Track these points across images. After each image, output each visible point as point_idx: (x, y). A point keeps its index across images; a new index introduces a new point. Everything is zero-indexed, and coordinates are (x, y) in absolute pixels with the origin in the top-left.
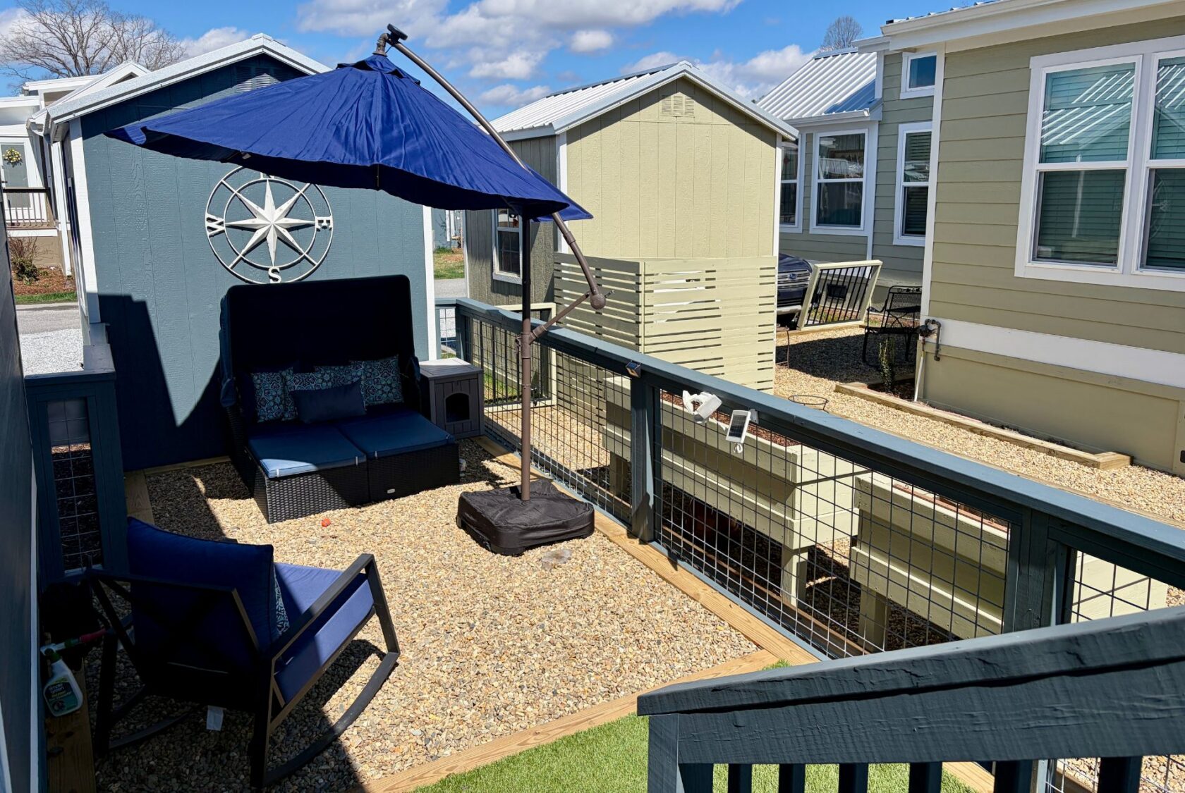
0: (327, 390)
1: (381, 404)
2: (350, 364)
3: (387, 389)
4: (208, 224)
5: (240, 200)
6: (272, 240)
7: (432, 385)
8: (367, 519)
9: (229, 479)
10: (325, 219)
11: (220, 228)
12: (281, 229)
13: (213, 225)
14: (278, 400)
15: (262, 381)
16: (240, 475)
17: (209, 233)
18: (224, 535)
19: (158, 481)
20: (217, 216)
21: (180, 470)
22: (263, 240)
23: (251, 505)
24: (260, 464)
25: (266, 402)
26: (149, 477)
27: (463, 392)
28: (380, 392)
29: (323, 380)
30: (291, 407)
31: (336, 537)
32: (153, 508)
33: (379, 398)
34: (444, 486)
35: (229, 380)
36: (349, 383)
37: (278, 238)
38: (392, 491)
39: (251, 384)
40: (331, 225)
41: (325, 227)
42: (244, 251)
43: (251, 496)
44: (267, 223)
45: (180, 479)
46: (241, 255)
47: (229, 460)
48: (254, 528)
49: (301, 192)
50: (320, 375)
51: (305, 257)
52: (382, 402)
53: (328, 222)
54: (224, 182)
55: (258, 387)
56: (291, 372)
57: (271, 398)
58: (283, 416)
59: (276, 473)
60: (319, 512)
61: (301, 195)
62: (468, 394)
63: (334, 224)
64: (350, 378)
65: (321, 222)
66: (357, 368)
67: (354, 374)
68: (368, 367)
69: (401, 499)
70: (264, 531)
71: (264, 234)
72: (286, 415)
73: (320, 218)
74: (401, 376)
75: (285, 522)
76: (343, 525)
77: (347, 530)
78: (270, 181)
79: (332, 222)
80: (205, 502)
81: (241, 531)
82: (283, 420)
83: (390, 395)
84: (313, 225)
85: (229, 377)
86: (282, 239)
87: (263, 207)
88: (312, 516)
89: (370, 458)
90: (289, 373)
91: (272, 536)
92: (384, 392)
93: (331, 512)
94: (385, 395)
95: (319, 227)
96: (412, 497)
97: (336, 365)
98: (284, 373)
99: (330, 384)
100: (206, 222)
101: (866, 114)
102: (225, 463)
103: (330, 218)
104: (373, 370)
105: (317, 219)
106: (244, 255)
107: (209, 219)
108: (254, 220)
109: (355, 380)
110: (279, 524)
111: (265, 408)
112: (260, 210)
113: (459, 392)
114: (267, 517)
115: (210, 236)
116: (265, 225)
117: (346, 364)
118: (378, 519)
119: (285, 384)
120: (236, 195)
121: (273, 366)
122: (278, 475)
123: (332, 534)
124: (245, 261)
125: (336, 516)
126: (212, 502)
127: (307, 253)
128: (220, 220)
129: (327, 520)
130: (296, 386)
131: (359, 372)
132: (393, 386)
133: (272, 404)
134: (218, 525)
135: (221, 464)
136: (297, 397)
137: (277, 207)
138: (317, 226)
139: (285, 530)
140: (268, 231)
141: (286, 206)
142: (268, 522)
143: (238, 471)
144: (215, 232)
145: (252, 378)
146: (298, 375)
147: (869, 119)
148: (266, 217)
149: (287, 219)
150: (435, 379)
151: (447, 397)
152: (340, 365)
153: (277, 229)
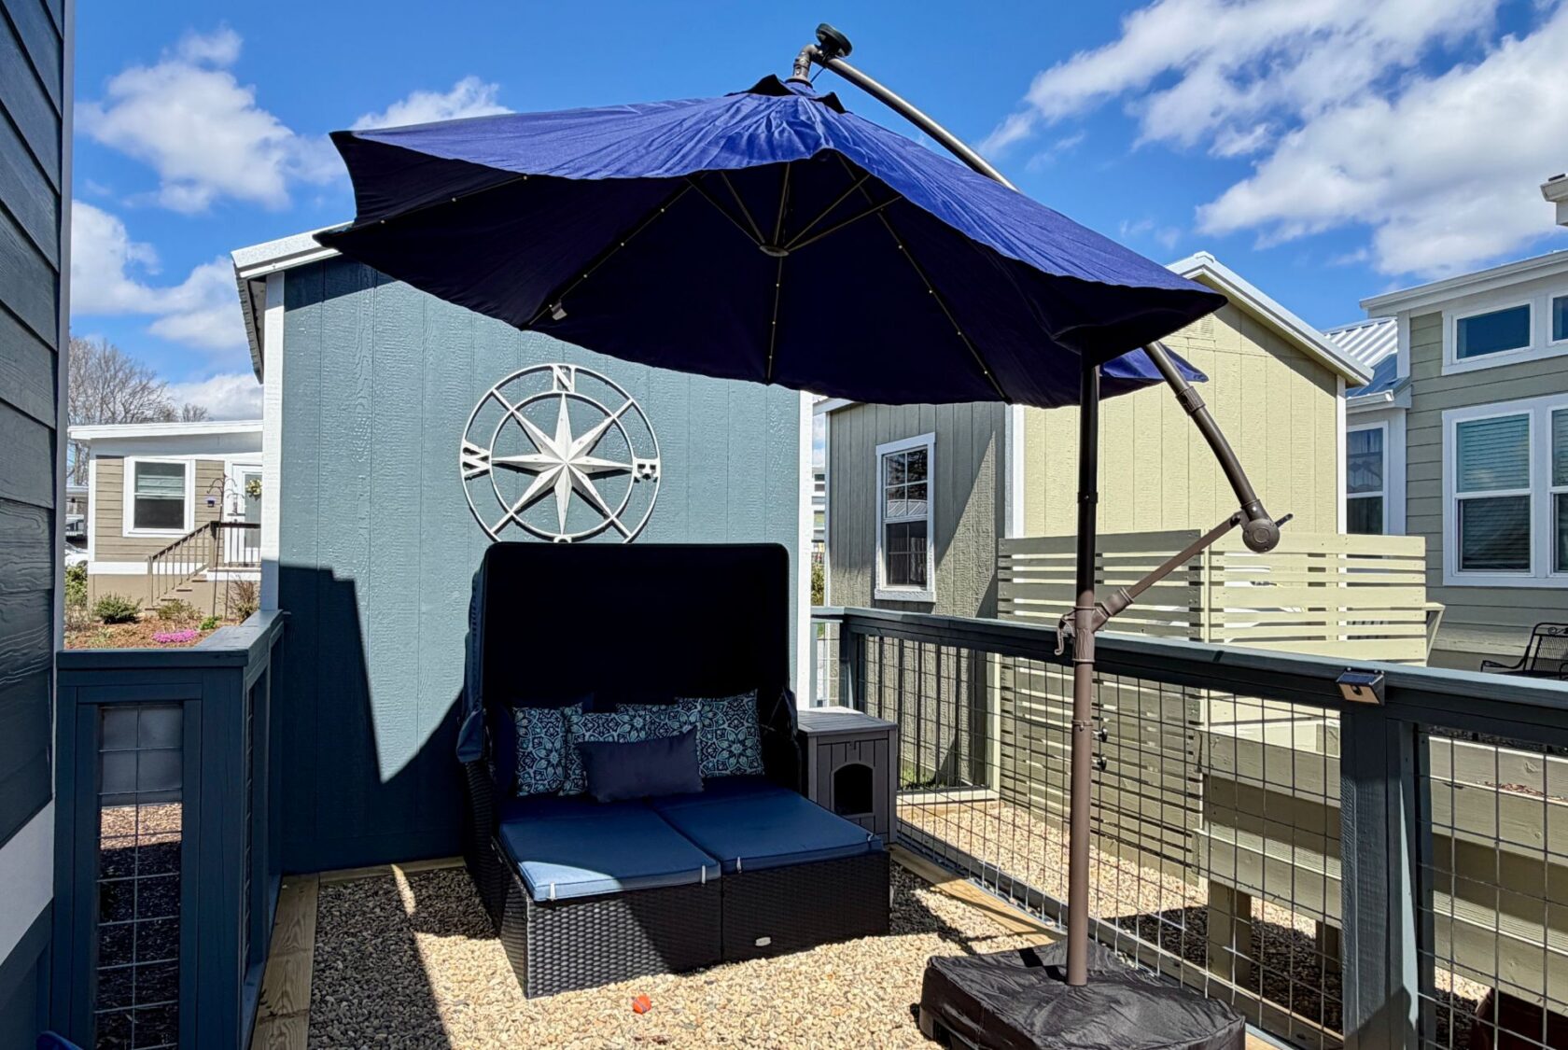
0: (639, 744)
1: (728, 775)
2: (676, 702)
3: (737, 748)
4: (465, 458)
5: (519, 423)
6: (563, 490)
7: (812, 745)
8: (723, 1001)
9: (460, 899)
10: (648, 463)
11: (483, 466)
12: (579, 474)
13: (471, 460)
14: (554, 758)
15: (530, 721)
16: (480, 892)
17: (465, 473)
18: (438, 1018)
19: (338, 896)
20: (480, 447)
21: (379, 878)
22: (549, 491)
23: (492, 953)
24: (518, 871)
25: (533, 760)
26: (327, 887)
27: (862, 763)
28: (726, 754)
29: (632, 726)
30: (576, 772)
31: (664, 1042)
32: (317, 949)
33: (724, 764)
34: (861, 937)
35: (474, 713)
36: (675, 733)
37: (574, 489)
38: (764, 942)
39: (512, 727)
40: (657, 474)
41: (647, 477)
42: (517, 506)
43: (496, 935)
44: (558, 461)
45: (376, 893)
46: (511, 513)
47: (462, 864)
48: (495, 1007)
49: (614, 416)
50: (626, 718)
51: (612, 523)
52: (728, 772)
53: (653, 467)
54: (496, 392)
55: (522, 731)
56: (580, 711)
57: (543, 753)
58: (562, 789)
59: (548, 893)
60: (626, 978)
61: (614, 421)
62: (871, 766)
63: (662, 473)
64: (676, 725)
65: (641, 466)
66: (690, 709)
67: (684, 719)
68: (707, 708)
69: (782, 958)
70: (517, 1015)
71: (551, 479)
72: (567, 785)
73: (642, 461)
74: (762, 730)
75: (559, 997)
76: (676, 1013)
77: (687, 1026)
78: (567, 396)
79: (658, 469)
80: (413, 941)
81: (471, 1012)
82: (561, 794)
83: (743, 760)
84: (630, 472)
85: (475, 707)
86: (579, 491)
87: (553, 438)
88: (612, 986)
89: (728, 871)
90: (576, 712)
91: (532, 1029)
92: (732, 754)
93: (650, 979)
94: (733, 760)
95: (639, 476)
96: (802, 956)
97: (654, 703)
98: (568, 711)
99: (643, 735)
100: (462, 455)
101: (1389, 398)
102: (456, 869)
103: (657, 462)
104: (715, 714)
105: (636, 461)
106: (517, 512)
107: (467, 450)
108: (537, 456)
109: (686, 728)
110: (546, 1000)
111: (531, 771)
112: (548, 440)
113: (858, 762)
114: (524, 984)
115: (466, 479)
116: (553, 465)
117: (670, 702)
118: (744, 1002)
119: (568, 731)
120: (512, 414)
121: (551, 698)
122: (553, 897)
123: (656, 1032)
124: (518, 524)
125: (659, 990)
126: (427, 941)
127: (618, 516)
128: (484, 453)
129: (644, 998)
130: (588, 734)
131: (692, 714)
132: (748, 743)
133: (544, 763)
134: (430, 993)
135: (450, 870)
136: (588, 753)
137: (574, 438)
138: (636, 473)
139: (558, 1015)
140: (559, 473)
141: (589, 437)
142: (526, 994)
143: (477, 885)
144: (475, 471)
145: (514, 716)
146: (590, 716)
147: (1392, 405)
148: (558, 452)
149: (589, 458)
150: (821, 736)
151: (835, 770)
152: (660, 703)
153: (571, 472)
